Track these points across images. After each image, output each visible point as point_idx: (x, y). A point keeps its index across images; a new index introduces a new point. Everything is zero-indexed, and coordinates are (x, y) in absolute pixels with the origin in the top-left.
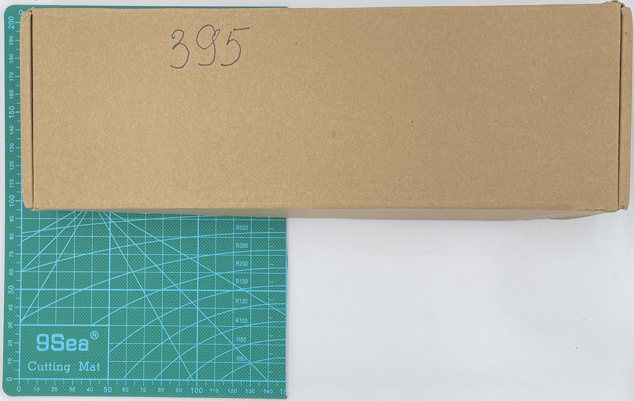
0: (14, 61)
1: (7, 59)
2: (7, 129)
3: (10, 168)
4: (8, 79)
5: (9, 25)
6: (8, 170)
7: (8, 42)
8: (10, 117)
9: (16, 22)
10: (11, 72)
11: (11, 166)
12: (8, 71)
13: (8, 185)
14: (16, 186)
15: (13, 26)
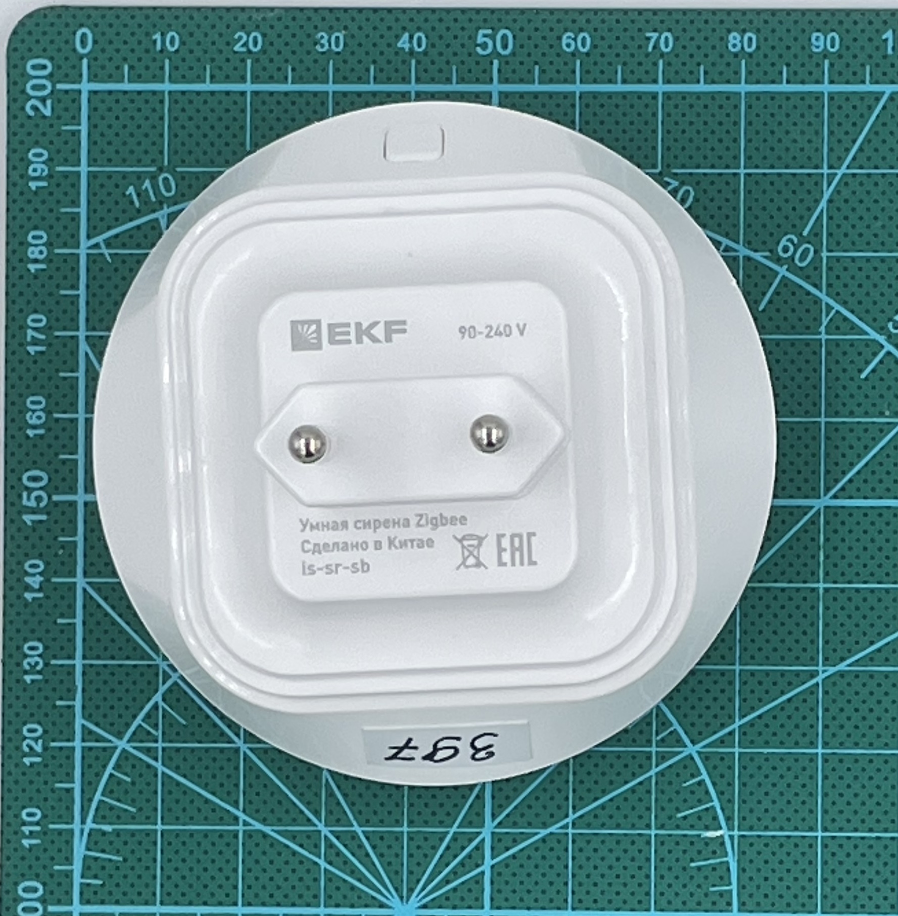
0: (51, 261)
1: (18, 256)
2: (15, 575)
3: (25, 756)
4: (21, 345)
5: (30, 98)
6: (17, 765)
7: (22, 176)
8: (28, 518)
9: (59, 86)
10: (36, 312)
11: (31, 748)
12: (21, 311)
13: (16, 833)
14: (49, 837)
15: (49, 102)
